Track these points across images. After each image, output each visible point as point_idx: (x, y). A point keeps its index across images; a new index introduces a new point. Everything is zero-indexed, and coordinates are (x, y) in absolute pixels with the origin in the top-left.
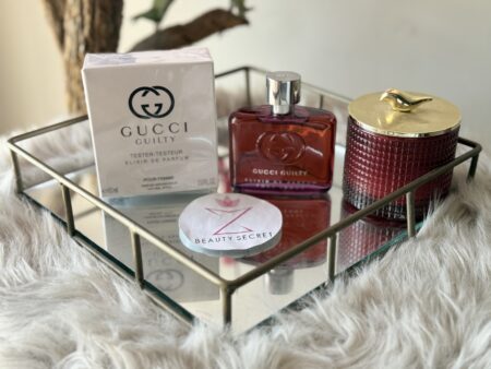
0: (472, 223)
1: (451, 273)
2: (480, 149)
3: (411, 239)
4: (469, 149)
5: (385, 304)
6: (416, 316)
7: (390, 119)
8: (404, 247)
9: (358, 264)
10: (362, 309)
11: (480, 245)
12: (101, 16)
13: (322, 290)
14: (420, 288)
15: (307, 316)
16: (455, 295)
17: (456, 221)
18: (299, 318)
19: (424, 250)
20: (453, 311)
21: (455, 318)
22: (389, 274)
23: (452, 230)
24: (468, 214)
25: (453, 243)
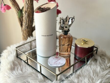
0: (97, 62)
1: (93, 71)
2: (98, 49)
3: (86, 65)
4: (96, 49)
5: (82, 77)
6: (87, 79)
7: (82, 44)
8: (85, 66)
9: (77, 70)
10: (78, 78)
11: (98, 66)
13: (71, 74)
14: (88, 74)
15: (69, 79)
16: (93, 75)
17: (94, 62)
18: (68, 80)
19: (88, 67)
20: (93, 78)
21: (93, 79)
22: (83, 71)
23: (93, 63)
24: (96, 60)
25: (93, 66)
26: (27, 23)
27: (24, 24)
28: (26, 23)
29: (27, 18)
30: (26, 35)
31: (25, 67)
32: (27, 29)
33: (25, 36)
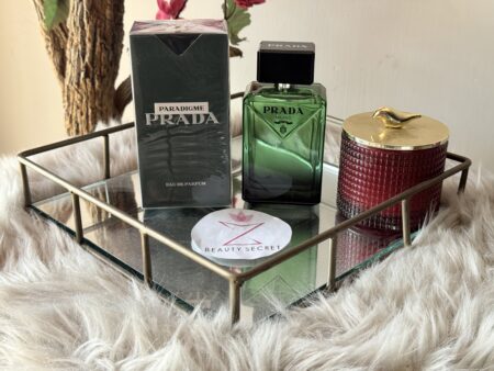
2: (470, 163)
3: (407, 248)
4: (458, 163)
12: (101, 44)
13: (325, 290)
16: (452, 290)
26: (89, 45)
27: (71, 54)
28: (80, 47)
29: (85, 21)
30: (82, 114)
31: (61, 250)
32: (88, 80)
33: (79, 120)
